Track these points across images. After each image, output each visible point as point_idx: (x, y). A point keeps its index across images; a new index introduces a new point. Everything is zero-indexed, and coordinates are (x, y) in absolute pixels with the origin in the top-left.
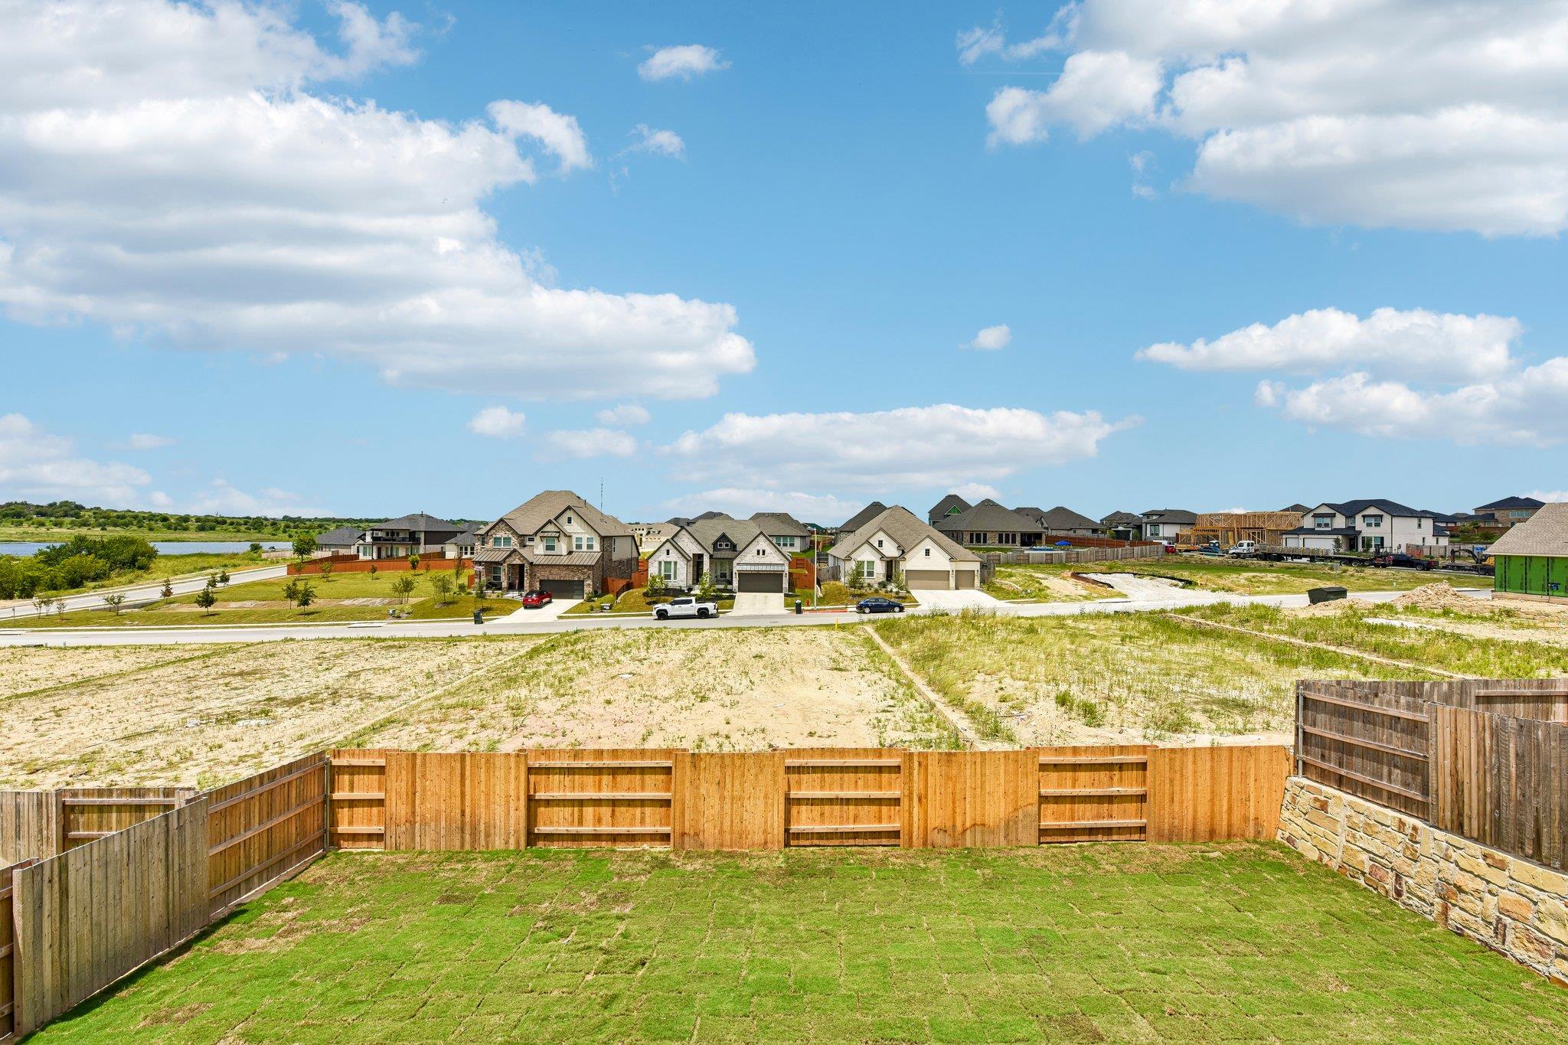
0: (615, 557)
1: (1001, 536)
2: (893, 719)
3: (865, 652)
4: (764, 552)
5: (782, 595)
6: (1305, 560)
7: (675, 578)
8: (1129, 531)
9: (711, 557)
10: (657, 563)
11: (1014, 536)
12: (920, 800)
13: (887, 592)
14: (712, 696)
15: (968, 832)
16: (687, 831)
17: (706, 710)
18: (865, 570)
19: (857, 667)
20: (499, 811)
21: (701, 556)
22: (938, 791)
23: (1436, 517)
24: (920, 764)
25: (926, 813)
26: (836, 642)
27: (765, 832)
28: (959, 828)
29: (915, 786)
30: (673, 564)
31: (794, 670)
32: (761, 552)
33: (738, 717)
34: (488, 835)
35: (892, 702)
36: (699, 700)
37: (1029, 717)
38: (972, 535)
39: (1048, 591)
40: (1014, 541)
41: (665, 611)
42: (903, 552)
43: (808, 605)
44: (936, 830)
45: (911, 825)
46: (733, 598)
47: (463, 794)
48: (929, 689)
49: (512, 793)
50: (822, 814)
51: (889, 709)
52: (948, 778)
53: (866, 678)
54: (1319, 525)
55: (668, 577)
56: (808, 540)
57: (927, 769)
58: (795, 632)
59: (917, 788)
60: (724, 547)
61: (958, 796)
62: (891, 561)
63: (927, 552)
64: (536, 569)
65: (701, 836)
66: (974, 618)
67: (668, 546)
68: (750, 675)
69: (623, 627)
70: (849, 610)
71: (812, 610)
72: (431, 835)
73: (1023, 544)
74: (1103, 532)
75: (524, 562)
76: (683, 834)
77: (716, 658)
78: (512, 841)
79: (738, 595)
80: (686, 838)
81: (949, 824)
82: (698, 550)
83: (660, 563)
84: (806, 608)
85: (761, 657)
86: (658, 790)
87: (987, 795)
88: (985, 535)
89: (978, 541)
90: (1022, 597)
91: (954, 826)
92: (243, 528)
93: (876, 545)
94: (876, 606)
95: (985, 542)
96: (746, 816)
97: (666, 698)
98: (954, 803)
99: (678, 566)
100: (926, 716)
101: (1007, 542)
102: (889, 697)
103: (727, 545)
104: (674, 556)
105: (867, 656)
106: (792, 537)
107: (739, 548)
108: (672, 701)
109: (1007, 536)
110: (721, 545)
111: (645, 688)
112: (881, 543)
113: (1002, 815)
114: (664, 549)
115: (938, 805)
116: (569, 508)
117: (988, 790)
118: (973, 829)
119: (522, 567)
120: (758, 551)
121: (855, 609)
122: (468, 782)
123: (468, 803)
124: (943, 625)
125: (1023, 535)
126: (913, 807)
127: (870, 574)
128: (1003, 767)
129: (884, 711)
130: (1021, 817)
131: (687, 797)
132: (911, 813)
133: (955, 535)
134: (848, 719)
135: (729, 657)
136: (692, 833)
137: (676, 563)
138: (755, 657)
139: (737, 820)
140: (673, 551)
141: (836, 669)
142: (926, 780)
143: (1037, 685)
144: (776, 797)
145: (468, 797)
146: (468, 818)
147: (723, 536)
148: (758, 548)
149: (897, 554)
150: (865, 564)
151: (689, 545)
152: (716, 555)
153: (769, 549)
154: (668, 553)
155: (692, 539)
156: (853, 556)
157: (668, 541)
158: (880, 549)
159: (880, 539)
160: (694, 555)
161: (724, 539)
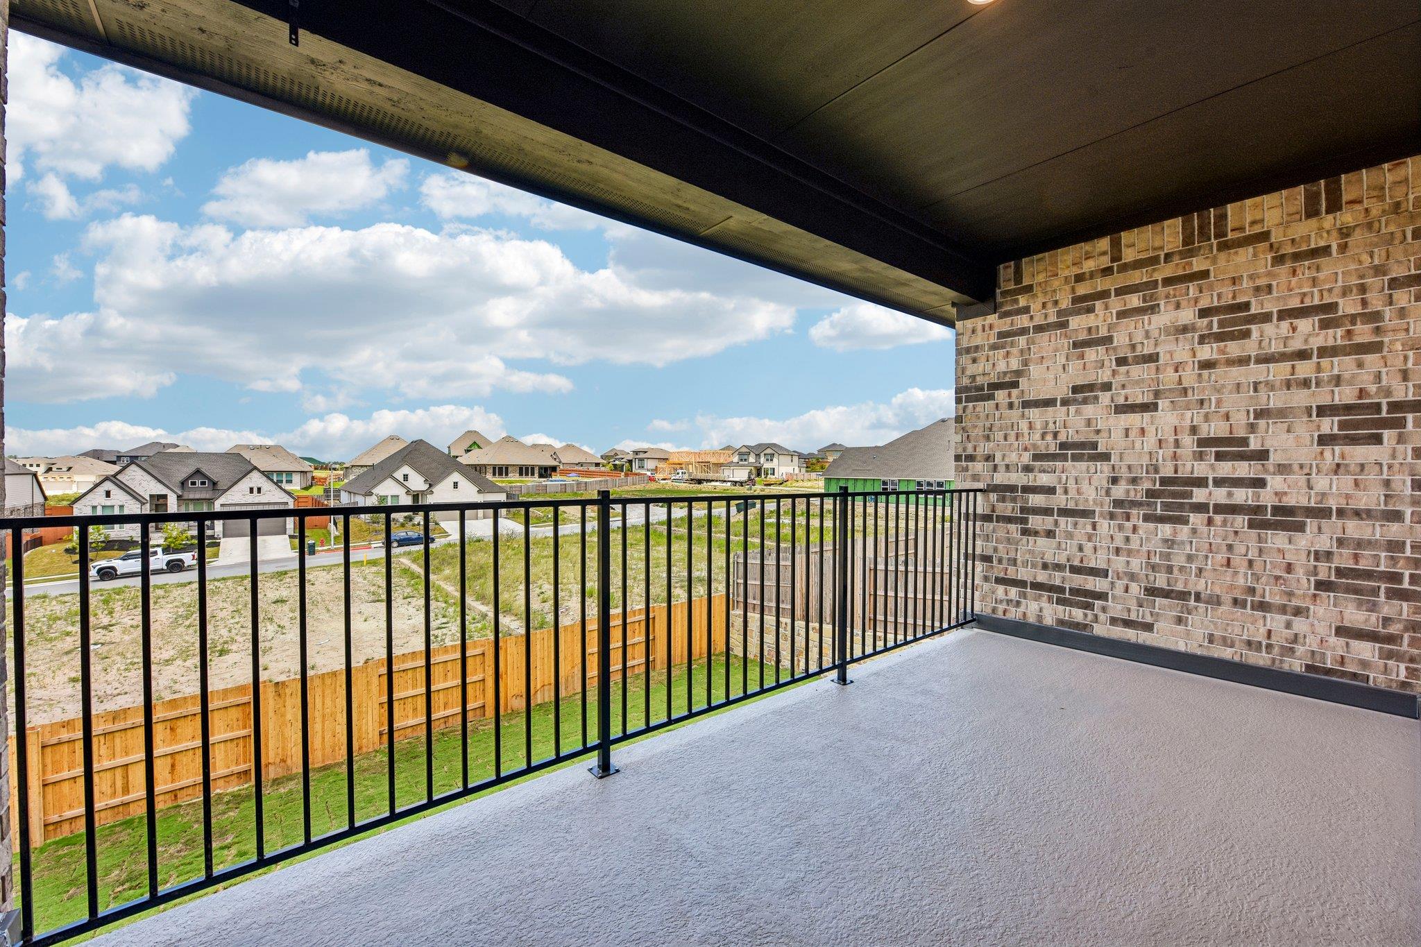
1: (521, 469)
2: (450, 633)
3: (405, 583)
4: (259, 490)
5: (287, 536)
6: (729, 484)
8: (623, 465)
9: (179, 497)
10: (90, 508)
11: (533, 469)
13: (414, 525)
14: (234, 647)
15: (539, 692)
17: (231, 662)
19: (401, 596)
21: (162, 497)
23: (800, 456)
26: (370, 577)
31: (330, 608)
32: (255, 490)
33: (277, 661)
35: (445, 620)
36: (217, 654)
37: (567, 610)
38: (494, 469)
39: (565, 515)
40: (533, 474)
41: (113, 568)
42: (431, 486)
43: (322, 546)
44: (514, 697)
46: (218, 545)
48: (479, 603)
51: (443, 626)
53: (413, 604)
54: (742, 460)
56: (309, 476)
58: (317, 573)
60: (199, 485)
62: (418, 494)
63: (456, 485)
66: (508, 541)
67: (108, 486)
68: (276, 620)
69: (53, 594)
70: (373, 546)
71: (329, 550)
73: (541, 476)
74: (603, 466)
77: (221, 610)
79: (223, 541)
82: (158, 490)
83: (95, 507)
84: (320, 549)
85: (283, 601)
86: (232, 730)
88: (507, 469)
89: (500, 474)
90: (545, 522)
93: (401, 479)
94: (405, 540)
95: (507, 474)
97: (167, 661)
100: (479, 625)
101: (527, 474)
102: (440, 616)
103: (203, 483)
104: (118, 497)
105: (408, 585)
106: (289, 473)
107: (221, 486)
108: (179, 662)
109: (527, 469)
110: (194, 483)
111: (129, 655)
112: (406, 477)
114: (101, 490)
115: (516, 677)
118: (542, 688)
120: (251, 490)
121: (381, 545)
124: (481, 549)
125: (541, 468)
129: (439, 628)
133: (478, 468)
134: (405, 641)
135: (240, 607)
137: (121, 507)
138: (274, 603)
140: (115, 492)
141: (378, 601)
143: (570, 586)
147: (198, 472)
148: (251, 486)
149: (425, 487)
150: (389, 498)
151: (145, 484)
152: (185, 497)
153: (266, 485)
154: (108, 494)
155: (149, 478)
156: (375, 491)
157: (107, 479)
158: (405, 483)
159: (405, 473)
160: (151, 496)
161: (198, 475)
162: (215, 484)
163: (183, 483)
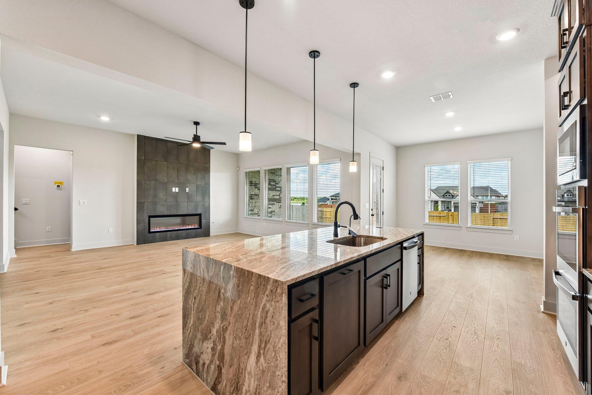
21: (437, 201)
60: (448, 196)
103: (450, 196)
110: (446, 196)
147: (448, 192)
152: (444, 200)
162: (453, 196)
163: (444, 196)
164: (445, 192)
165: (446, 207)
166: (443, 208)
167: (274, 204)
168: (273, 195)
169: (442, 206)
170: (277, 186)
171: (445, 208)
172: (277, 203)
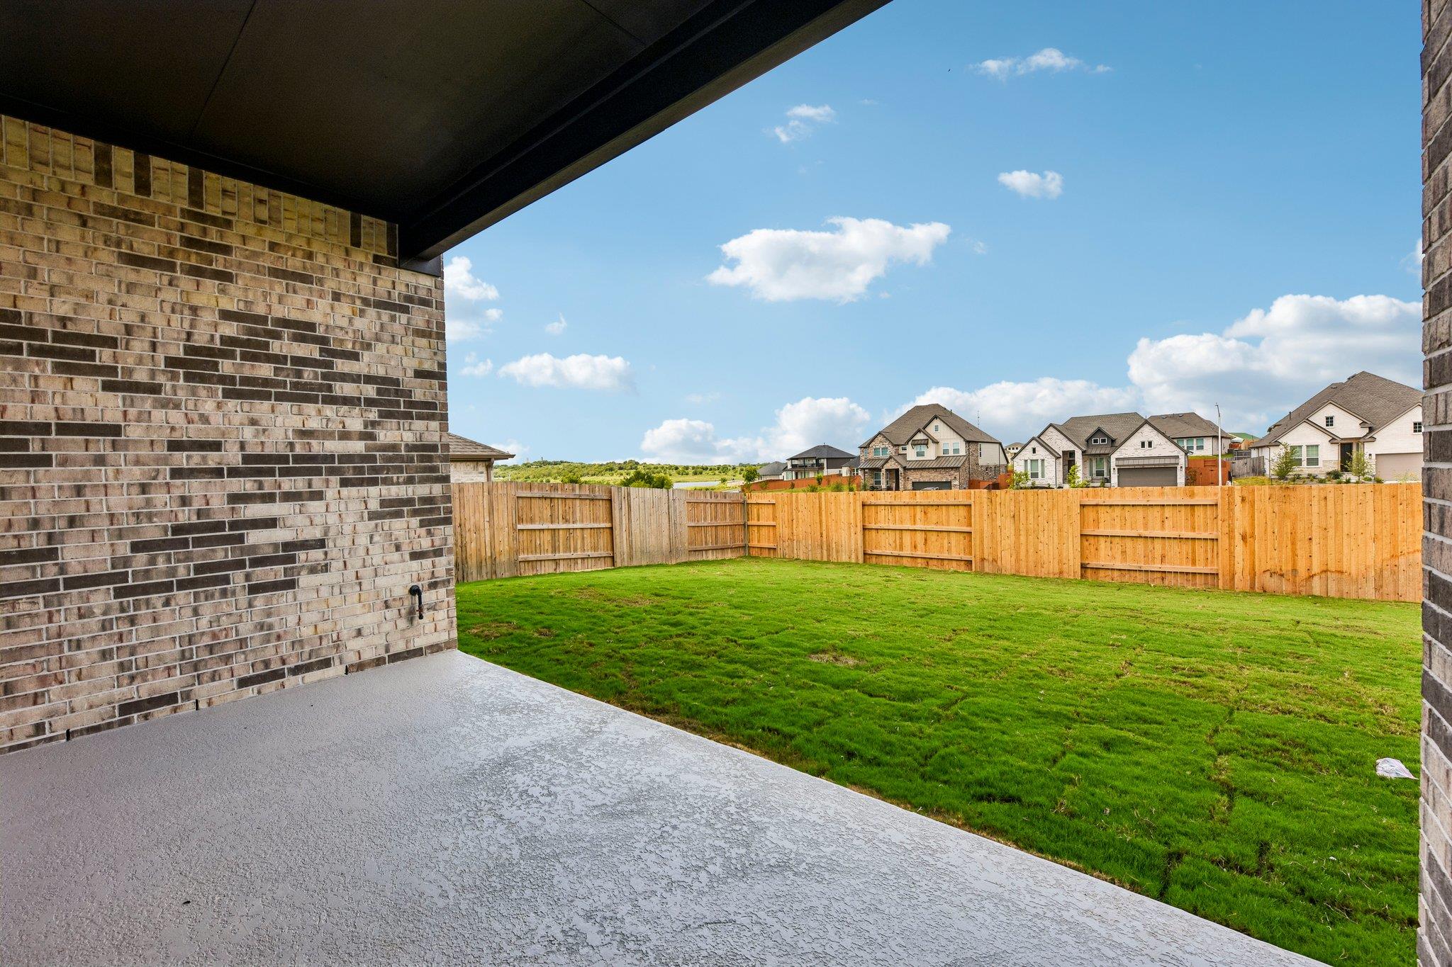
0: (982, 462)
4: (1150, 444)
7: (1043, 476)
9: (1084, 452)
10: (1023, 462)
12: (1244, 538)
15: (1316, 579)
16: (986, 557)
18: (1304, 457)
20: (844, 534)
21: (1072, 454)
22: (1269, 530)
24: (1243, 500)
25: (1253, 553)
27: (1060, 562)
28: (1302, 573)
29: (1237, 524)
30: (1040, 462)
32: (1146, 444)
34: (837, 552)
42: (1371, 430)
44: (1268, 574)
45: (1232, 565)
47: (821, 521)
49: (852, 521)
50: (1124, 552)
52: (1284, 515)
55: (1035, 475)
57: (1252, 505)
59: (1240, 524)
60: (1100, 442)
61: (1300, 535)
62: (1349, 444)
64: (909, 472)
65: (999, 562)
67: (1034, 444)
72: (802, 548)
75: (899, 467)
76: (983, 560)
78: (853, 556)
80: (986, 564)
81: (1287, 568)
82: (1069, 447)
83: (1026, 461)
86: (960, 523)
87: (1345, 537)
91: (1294, 571)
92: (717, 472)
93: (1323, 424)
96: (1040, 547)
98: (1293, 544)
99: (1046, 464)
103: (1104, 441)
104: (1042, 453)
106: (1200, 438)
107: (1117, 442)
110: (1096, 441)
112: (1330, 421)
113: (1370, 562)
114: (1029, 448)
115: (1269, 546)
116: (936, 417)
117: (1346, 531)
118: (1323, 575)
119: (897, 470)
120: (1143, 443)
122: (823, 513)
123: (824, 528)
126: (1235, 546)
127: (1313, 462)
128: (1371, 503)
130: (1402, 567)
131: (986, 529)
132: (1232, 555)
136: (991, 559)
137: (1043, 460)
139: (1031, 551)
140: (1040, 450)
142: (1253, 517)
144: (1070, 531)
145: (824, 524)
146: (824, 539)
147: (1099, 431)
148: (1143, 440)
149: (1363, 432)
150: (1304, 449)
151: (1058, 442)
152: (1089, 452)
153: (1157, 439)
154: (1034, 451)
155: (1061, 437)
156: (1283, 440)
157: (1033, 439)
158: (1329, 429)
159: (1329, 415)
160: (1064, 452)
161: (1099, 434)
162: (1113, 441)
163: (1088, 441)
164: (1092, 430)
165: (1094, 472)
166: (1088, 475)
167: (318, 496)
168: (304, 434)
169: (1084, 467)
170: (341, 366)
171: (1091, 474)
172: (345, 483)
